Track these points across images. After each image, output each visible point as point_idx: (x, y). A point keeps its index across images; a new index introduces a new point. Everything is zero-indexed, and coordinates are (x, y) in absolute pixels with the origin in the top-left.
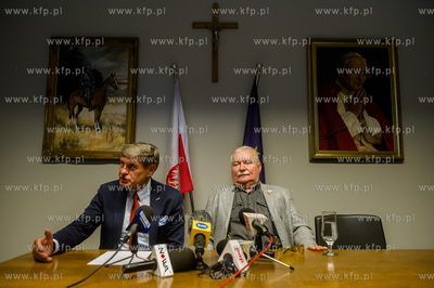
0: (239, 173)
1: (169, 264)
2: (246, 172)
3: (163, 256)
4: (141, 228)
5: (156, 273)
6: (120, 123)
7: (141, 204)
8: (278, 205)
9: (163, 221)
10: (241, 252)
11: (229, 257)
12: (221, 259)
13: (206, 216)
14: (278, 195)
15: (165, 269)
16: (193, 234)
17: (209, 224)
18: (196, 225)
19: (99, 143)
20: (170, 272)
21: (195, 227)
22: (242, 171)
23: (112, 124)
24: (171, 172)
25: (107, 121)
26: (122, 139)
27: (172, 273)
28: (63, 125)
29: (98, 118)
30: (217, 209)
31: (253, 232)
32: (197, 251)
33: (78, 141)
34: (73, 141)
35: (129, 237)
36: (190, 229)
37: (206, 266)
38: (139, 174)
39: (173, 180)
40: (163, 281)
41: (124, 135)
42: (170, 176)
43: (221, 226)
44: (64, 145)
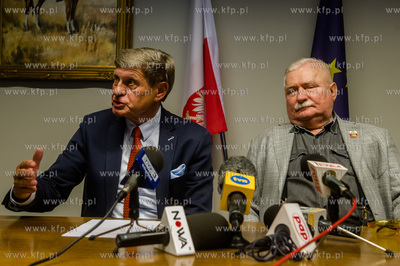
0: (297, 106)
1: (187, 235)
2: (309, 103)
3: (178, 224)
4: (144, 182)
5: (167, 249)
6: (106, 21)
7: (144, 144)
8: (367, 155)
9: (177, 172)
10: (304, 223)
11: (284, 231)
12: (271, 232)
13: (246, 165)
14: (368, 139)
15: (182, 244)
16: (226, 192)
17: (252, 179)
18: (230, 179)
19: (75, 53)
20: (190, 248)
21: (228, 181)
22: (301, 102)
23: (94, 22)
24: (190, 101)
25: (86, 17)
26: (110, 47)
27: (193, 251)
28: (17, 24)
29: (71, 13)
30: (265, 160)
31: (324, 192)
32: (232, 218)
33: (41, 51)
34: (34, 50)
35: (125, 194)
36: (221, 185)
37: (246, 243)
38: (142, 95)
39: (194, 114)
40: (179, 262)
41: (115, 41)
42: (189, 107)
43: (271, 187)
44: (19, 56)
